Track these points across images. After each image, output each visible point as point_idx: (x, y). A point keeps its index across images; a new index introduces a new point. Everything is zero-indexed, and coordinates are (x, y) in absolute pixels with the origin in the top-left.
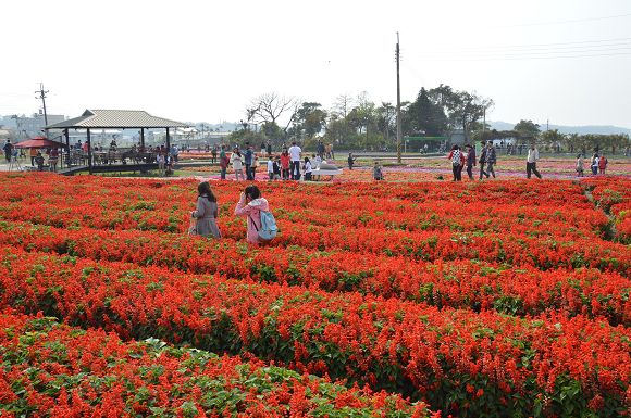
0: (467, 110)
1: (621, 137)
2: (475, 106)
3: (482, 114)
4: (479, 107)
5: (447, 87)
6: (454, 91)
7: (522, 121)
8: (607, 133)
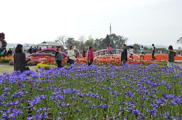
0: (120, 41)
1: (164, 49)
2: (122, 40)
3: (124, 42)
4: (124, 40)
5: (114, 34)
6: (117, 35)
7: (135, 44)
8: (160, 48)
